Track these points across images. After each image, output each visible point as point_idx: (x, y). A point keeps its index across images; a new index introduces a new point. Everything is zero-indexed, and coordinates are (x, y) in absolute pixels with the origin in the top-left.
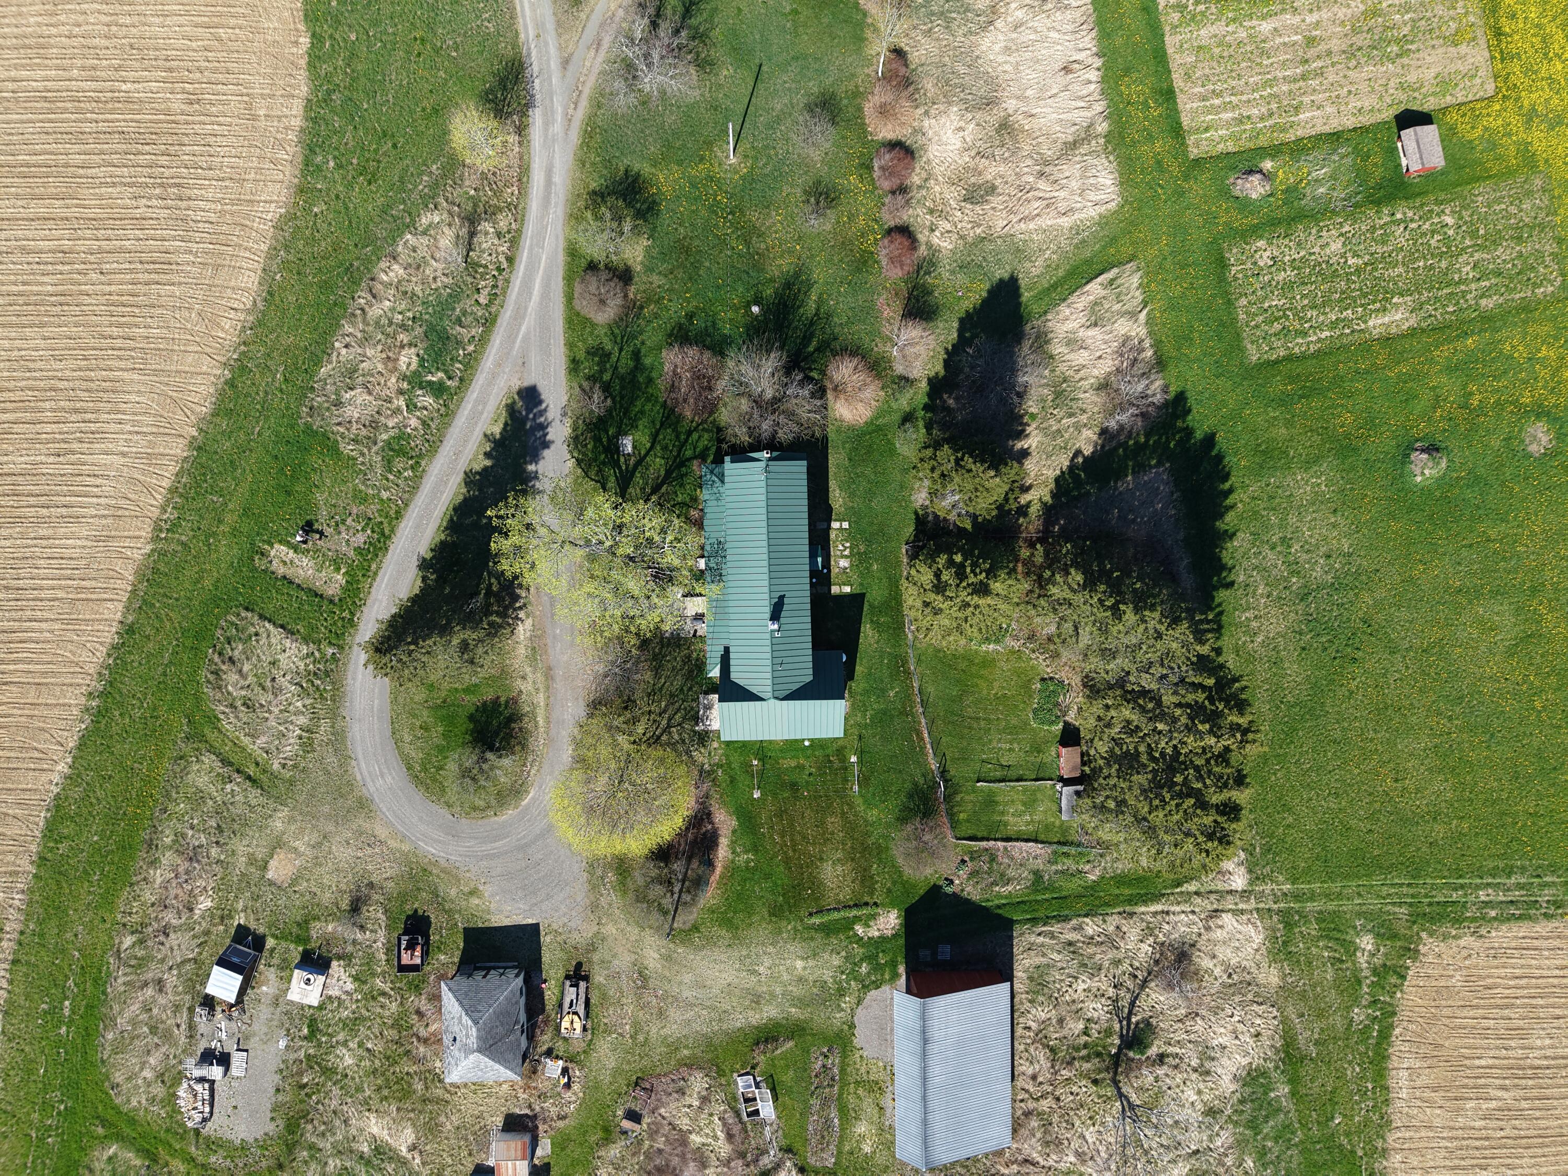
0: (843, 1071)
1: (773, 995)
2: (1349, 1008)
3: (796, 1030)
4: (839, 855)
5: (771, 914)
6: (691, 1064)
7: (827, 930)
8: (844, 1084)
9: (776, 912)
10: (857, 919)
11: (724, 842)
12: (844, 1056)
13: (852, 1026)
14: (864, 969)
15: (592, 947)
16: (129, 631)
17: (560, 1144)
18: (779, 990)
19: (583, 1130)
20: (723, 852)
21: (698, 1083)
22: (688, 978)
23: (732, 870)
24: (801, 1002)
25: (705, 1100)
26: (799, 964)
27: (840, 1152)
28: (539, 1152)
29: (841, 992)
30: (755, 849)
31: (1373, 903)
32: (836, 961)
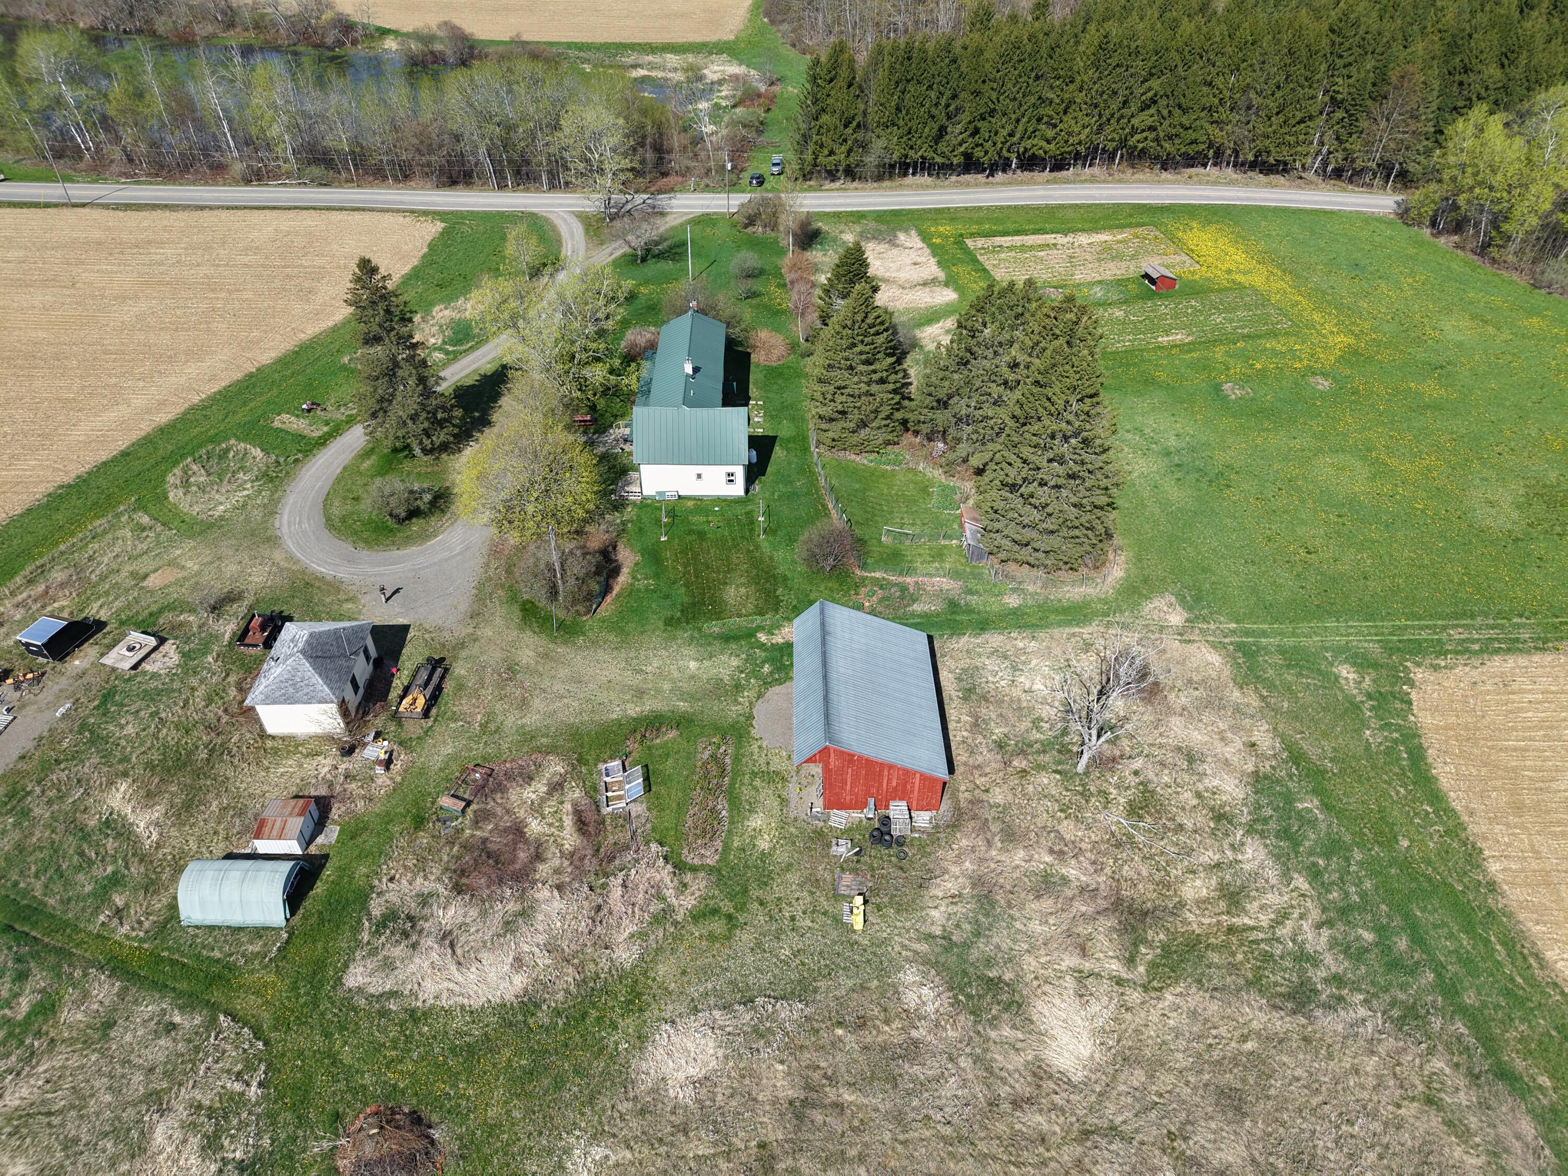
0: (737, 759)
1: (659, 691)
2: (1359, 731)
3: (682, 722)
4: (743, 580)
5: (666, 624)
6: (547, 751)
7: (727, 638)
8: (736, 773)
9: (670, 622)
10: (760, 628)
11: (625, 570)
12: (739, 746)
13: (750, 717)
14: (767, 669)
15: (462, 645)
17: (352, 833)
18: (667, 686)
19: (388, 818)
20: (623, 579)
21: (552, 769)
22: (563, 672)
23: (630, 591)
24: (692, 697)
25: (556, 787)
26: (693, 665)
27: (727, 848)
28: (320, 840)
29: (738, 688)
30: (657, 576)
32: (735, 662)
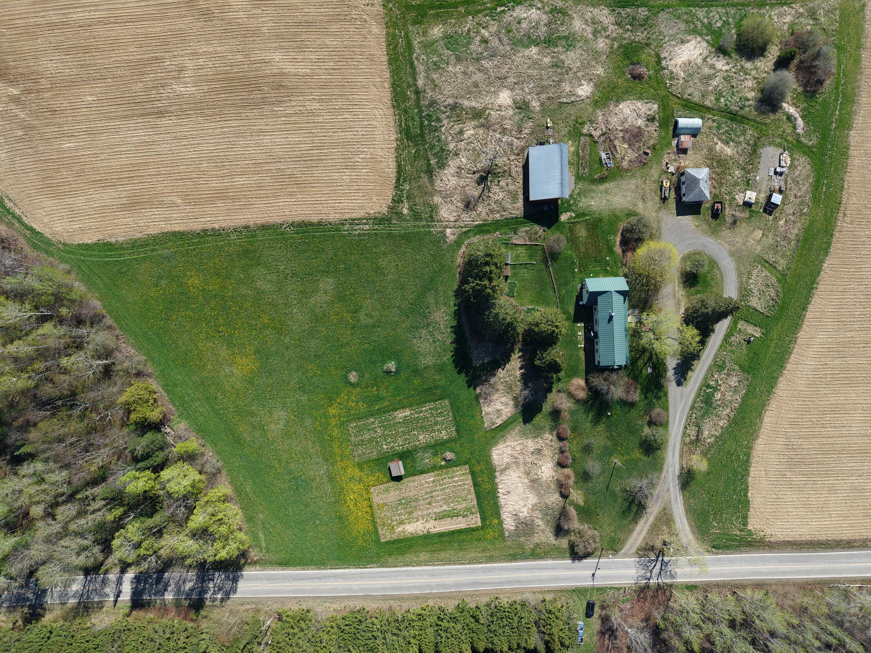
0: (578, 168)
1: (601, 193)
2: (410, 189)
3: (594, 181)
4: (581, 239)
5: (602, 219)
6: (628, 170)
7: (584, 214)
8: (578, 164)
9: (600, 220)
10: (574, 218)
11: (618, 243)
12: (578, 173)
13: (576, 183)
14: (572, 202)
15: (660, 209)
16: (805, 309)
17: (669, 144)
18: (599, 195)
19: (662, 149)
20: (618, 239)
21: (625, 164)
22: (629, 199)
23: (615, 234)
24: (592, 190)
25: (623, 159)
26: (593, 203)
27: (579, 141)
28: (676, 142)
29: (579, 194)
30: (608, 240)
31: (404, 224)
32: (581, 204)
